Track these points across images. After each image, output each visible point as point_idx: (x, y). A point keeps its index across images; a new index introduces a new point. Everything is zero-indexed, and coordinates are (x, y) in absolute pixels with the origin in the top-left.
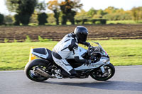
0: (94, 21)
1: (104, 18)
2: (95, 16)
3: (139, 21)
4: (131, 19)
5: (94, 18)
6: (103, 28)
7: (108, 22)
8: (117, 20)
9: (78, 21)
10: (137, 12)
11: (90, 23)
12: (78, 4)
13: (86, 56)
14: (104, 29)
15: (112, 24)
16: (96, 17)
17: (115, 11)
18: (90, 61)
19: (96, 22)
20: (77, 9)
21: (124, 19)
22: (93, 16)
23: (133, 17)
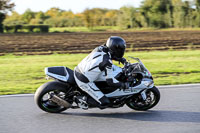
0: (32, 28)
1: (45, 24)
2: (33, 20)
3: (94, 28)
4: (83, 25)
5: (31, 24)
6: (44, 37)
7: (51, 30)
8: (63, 26)
9: (8, 28)
10: (91, 15)
11: (26, 31)
12: (8, 4)
13: (122, 77)
14: (45, 40)
15: (56, 32)
16: (35, 22)
17: (60, 15)
18: (127, 84)
19: (35, 30)
20: (7, 10)
21: (74, 25)
22: (29, 21)
23: (86, 23)
